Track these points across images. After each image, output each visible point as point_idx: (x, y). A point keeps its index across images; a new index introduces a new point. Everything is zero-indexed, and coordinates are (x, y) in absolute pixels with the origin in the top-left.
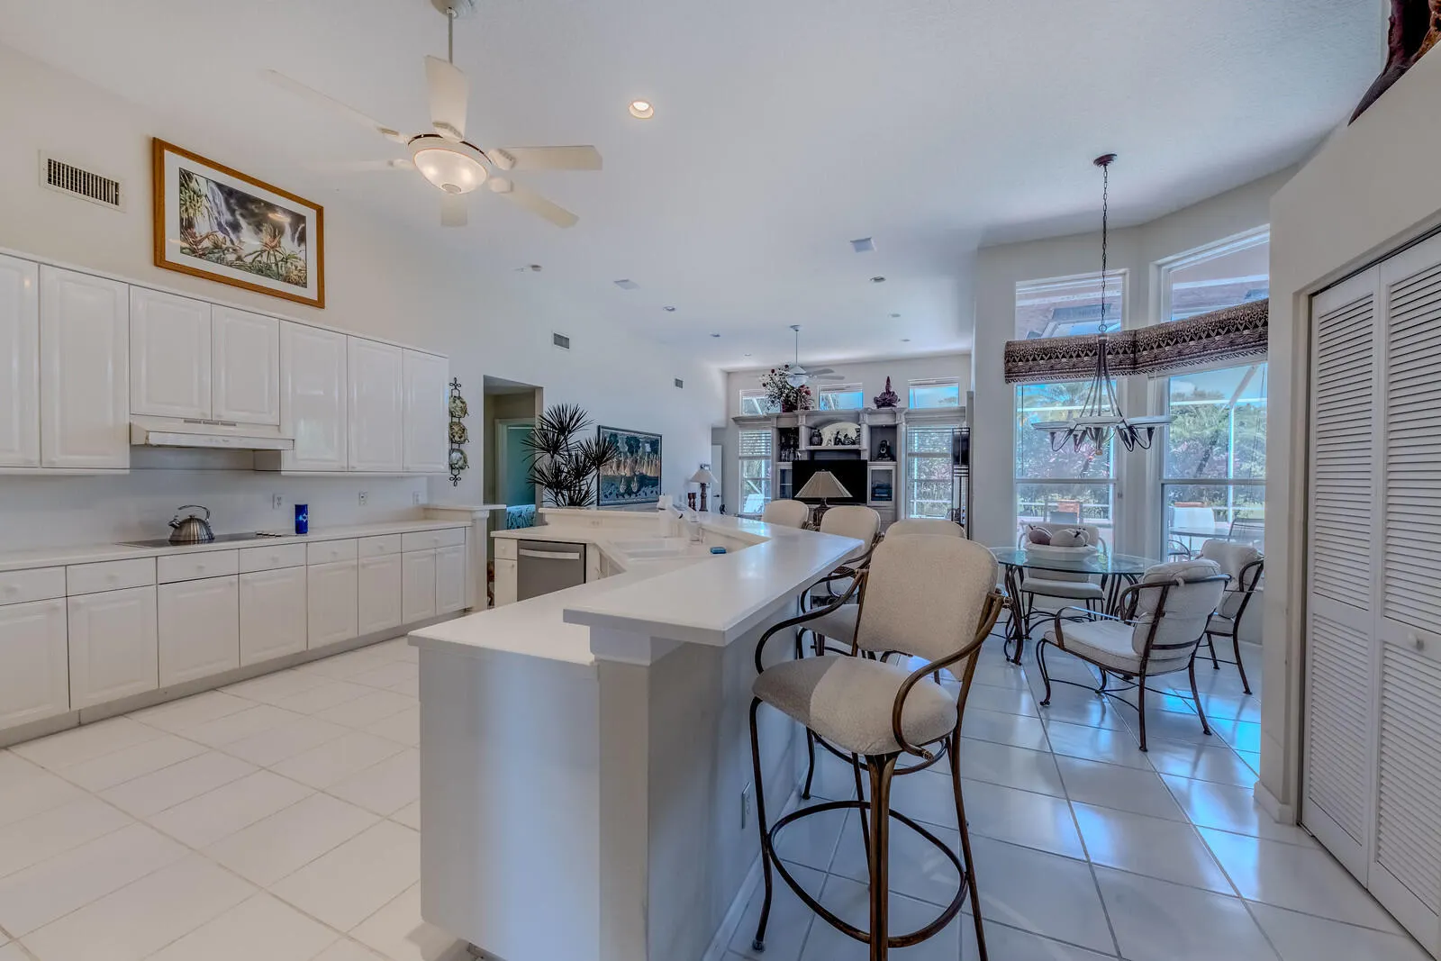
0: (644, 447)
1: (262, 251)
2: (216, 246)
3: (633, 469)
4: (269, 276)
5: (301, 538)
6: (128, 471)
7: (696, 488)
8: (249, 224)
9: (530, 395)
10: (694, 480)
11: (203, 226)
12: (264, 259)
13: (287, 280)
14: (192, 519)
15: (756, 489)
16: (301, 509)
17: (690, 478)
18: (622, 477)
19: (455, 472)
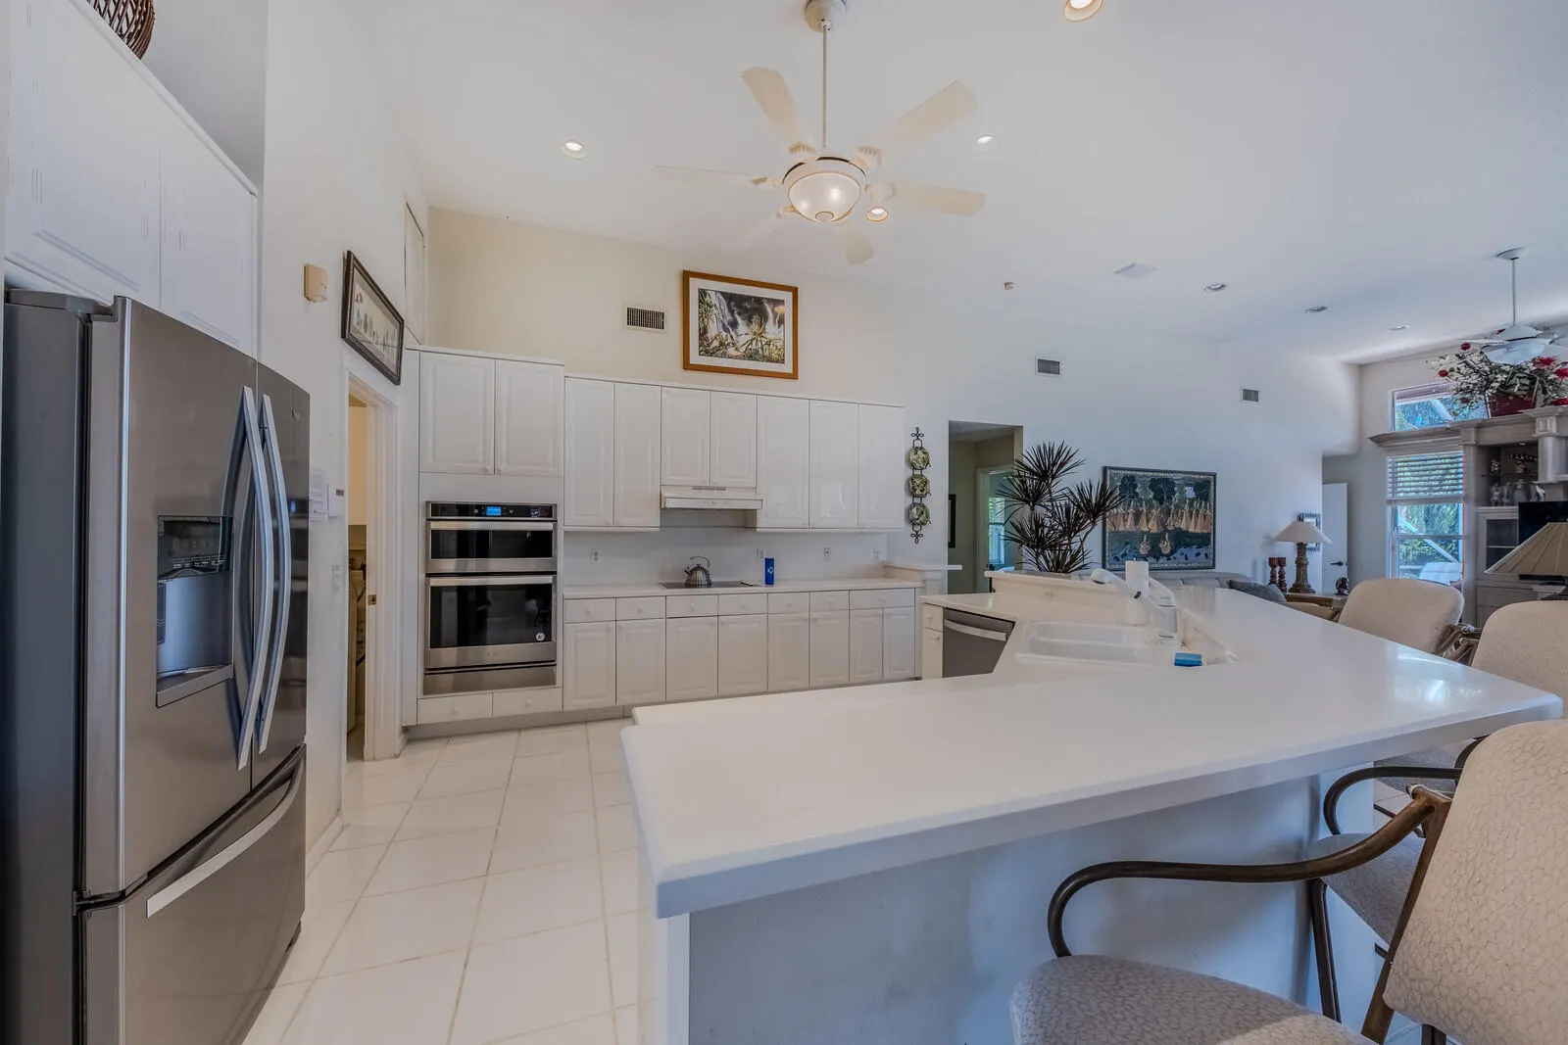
0: (1182, 492)
1: (752, 340)
2: (722, 344)
3: (1162, 523)
4: (757, 360)
5: (770, 589)
6: (658, 529)
7: (1288, 551)
8: (743, 319)
9: (1008, 436)
10: (1284, 536)
11: (714, 329)
12: (754, 346)
13: (770, 360)
14: (698, 568)
15: (1448, 556)
16: (769, 563)
17: (1275, 535)
18: (1143, 533)
19: (917, 528)
